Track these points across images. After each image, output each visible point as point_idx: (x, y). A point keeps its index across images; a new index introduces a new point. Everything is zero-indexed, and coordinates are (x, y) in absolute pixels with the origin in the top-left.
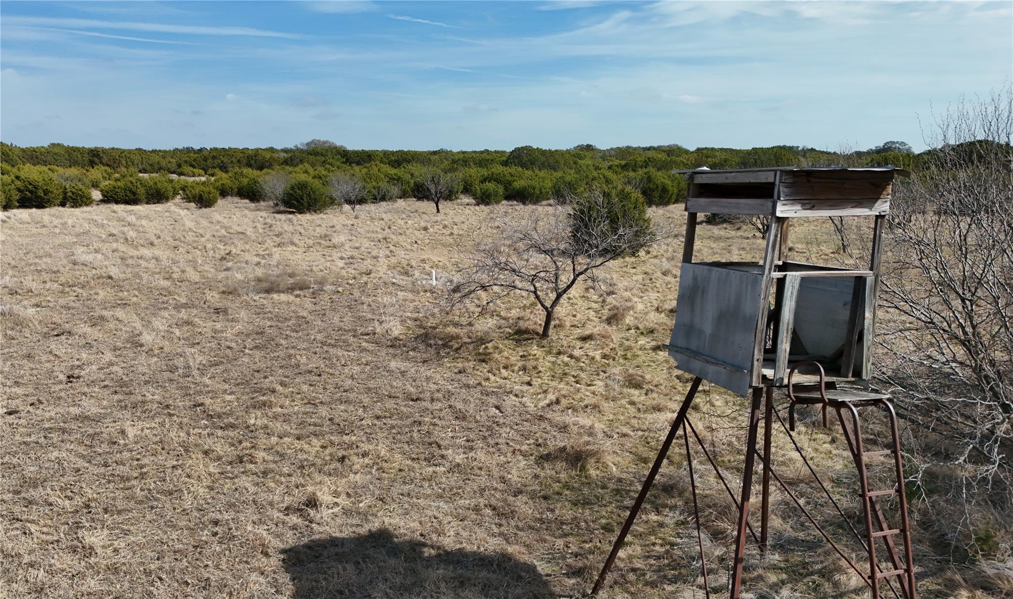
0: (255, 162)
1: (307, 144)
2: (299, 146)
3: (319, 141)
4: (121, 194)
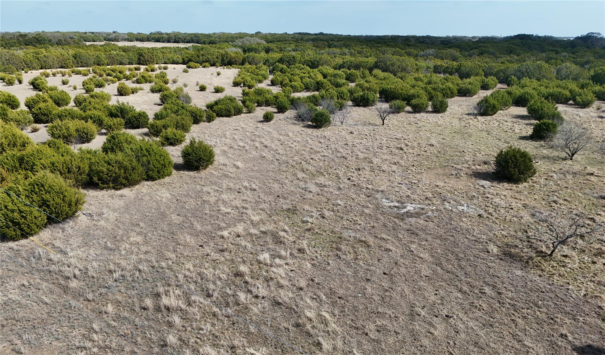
4: (224, 112)
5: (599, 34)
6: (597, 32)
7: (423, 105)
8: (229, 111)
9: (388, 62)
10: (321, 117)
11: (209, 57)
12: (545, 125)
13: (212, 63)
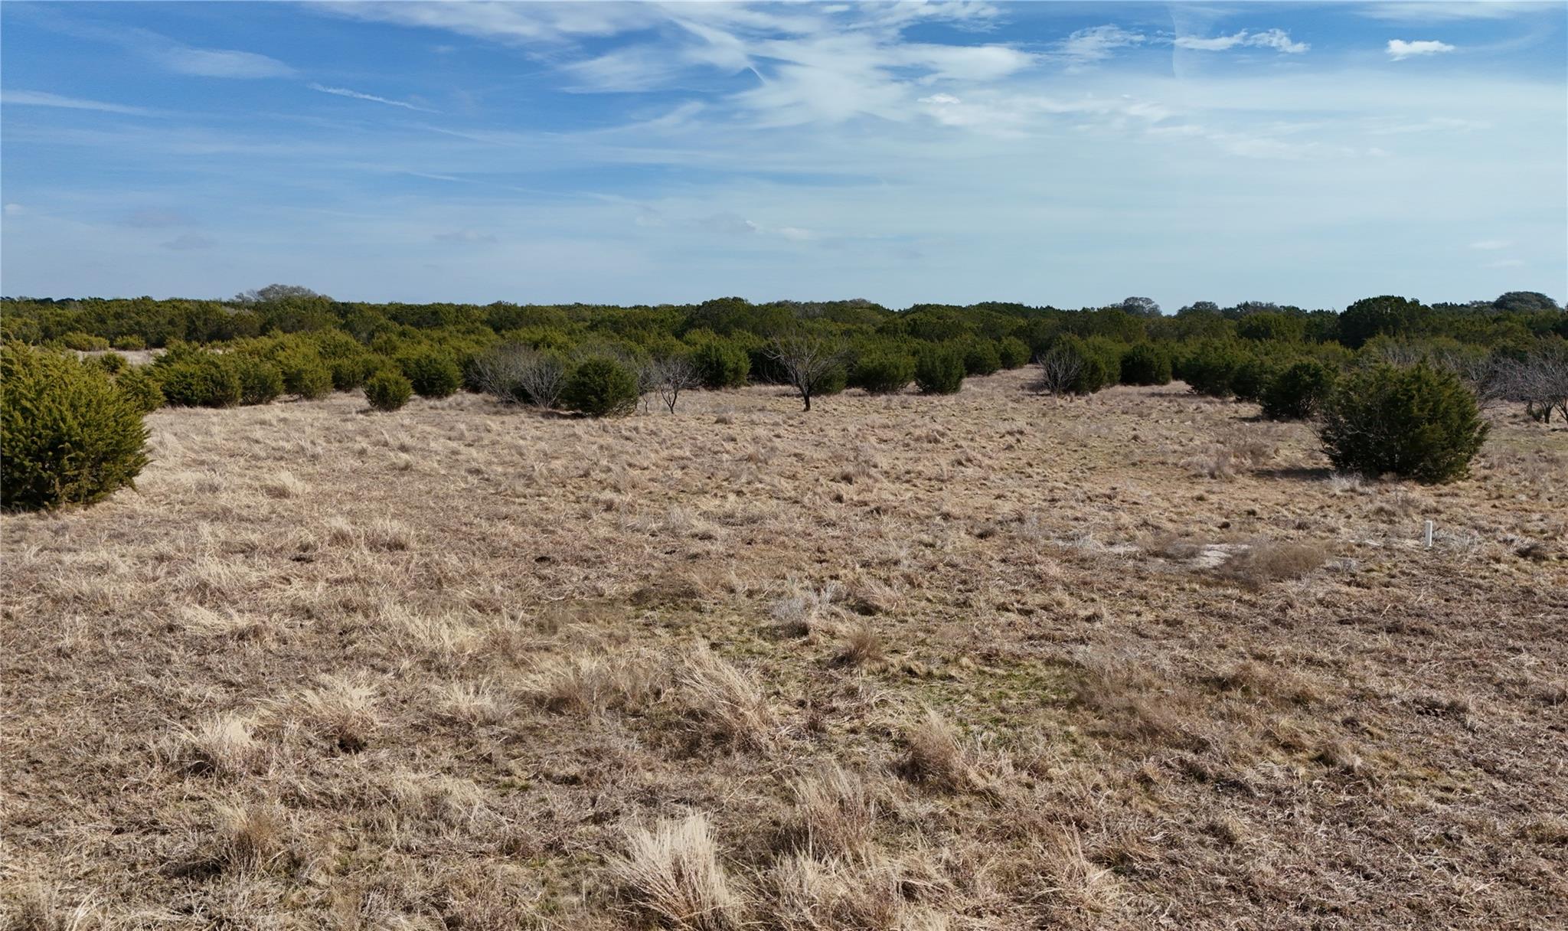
0: (205, 324)
1: (262, 293)
2: (245, 295)
3: (282, 287)
5: (1148, 301)
6: (1145, 296)
7: (897, 368)
8: (222, 385)
9: (724, 315)
10: (602, 375)
11: (144, 320)
12: (1307, 372)
13: (153, 339)
